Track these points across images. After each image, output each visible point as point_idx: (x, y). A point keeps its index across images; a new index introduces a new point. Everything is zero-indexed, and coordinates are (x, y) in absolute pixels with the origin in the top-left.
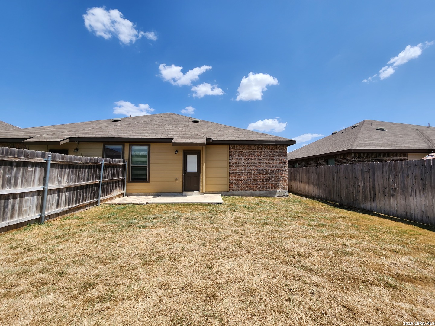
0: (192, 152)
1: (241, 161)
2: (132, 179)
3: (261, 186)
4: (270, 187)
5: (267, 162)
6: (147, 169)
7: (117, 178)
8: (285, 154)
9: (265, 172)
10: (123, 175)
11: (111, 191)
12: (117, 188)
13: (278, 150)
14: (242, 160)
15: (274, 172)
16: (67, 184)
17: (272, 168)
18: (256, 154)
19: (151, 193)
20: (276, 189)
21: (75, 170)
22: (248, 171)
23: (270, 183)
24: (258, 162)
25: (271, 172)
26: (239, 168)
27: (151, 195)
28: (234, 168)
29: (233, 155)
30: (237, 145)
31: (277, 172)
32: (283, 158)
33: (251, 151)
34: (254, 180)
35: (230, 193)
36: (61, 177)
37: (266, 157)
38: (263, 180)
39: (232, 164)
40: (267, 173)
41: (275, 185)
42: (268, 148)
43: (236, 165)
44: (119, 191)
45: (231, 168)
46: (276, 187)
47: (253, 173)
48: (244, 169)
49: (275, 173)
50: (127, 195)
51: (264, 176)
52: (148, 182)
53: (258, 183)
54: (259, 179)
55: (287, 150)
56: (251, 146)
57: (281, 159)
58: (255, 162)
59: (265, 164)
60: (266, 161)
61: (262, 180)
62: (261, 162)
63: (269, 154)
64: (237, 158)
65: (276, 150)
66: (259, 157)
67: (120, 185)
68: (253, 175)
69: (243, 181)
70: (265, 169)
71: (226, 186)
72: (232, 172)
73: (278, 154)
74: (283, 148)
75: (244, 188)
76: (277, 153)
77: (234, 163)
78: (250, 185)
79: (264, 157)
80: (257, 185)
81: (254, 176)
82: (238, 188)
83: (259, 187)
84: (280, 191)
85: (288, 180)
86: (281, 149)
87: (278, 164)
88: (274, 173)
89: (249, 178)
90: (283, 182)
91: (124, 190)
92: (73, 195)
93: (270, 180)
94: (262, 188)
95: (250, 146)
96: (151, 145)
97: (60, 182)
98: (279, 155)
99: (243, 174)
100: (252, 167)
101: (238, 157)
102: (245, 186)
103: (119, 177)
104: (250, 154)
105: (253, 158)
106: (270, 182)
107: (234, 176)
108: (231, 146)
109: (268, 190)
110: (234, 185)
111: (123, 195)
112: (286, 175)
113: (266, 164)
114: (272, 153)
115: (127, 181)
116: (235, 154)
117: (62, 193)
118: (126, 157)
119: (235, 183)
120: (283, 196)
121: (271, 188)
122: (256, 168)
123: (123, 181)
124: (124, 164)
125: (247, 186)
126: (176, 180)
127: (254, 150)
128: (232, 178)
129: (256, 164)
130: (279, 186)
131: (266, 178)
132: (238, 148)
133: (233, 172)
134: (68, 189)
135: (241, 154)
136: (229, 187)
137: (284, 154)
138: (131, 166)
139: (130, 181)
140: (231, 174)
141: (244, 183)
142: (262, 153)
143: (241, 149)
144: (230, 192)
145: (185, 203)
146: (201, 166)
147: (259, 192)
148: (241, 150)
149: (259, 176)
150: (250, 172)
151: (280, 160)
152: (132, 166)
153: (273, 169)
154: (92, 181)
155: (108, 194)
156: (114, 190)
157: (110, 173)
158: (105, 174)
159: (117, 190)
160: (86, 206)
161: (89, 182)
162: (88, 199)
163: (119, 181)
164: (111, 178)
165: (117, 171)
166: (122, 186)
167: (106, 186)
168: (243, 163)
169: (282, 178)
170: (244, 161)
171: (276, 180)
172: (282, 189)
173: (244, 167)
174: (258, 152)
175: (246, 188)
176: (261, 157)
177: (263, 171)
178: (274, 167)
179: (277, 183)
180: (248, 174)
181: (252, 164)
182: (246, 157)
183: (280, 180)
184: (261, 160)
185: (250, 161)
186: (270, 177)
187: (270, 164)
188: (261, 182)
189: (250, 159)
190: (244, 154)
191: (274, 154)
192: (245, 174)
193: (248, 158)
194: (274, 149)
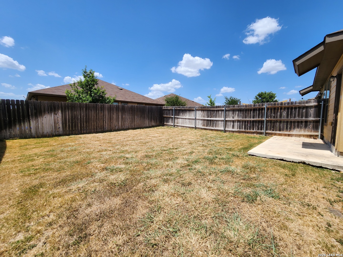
10: (320, 116)
16: (238, 119)
21: (242, 112)
36: (234, 115)
44: (310, 131)
67: (311, 126)
92: (242, 124)
97: (233, 118)
117: (235, 122)
124: (318, 104)
134: (238, 121)
154: (257, 119)
155: (283, 130)
156: (294, 128)
157: (284, 113)
158: (274, 113)
159: (303, 129)
160: (253, 133)
161: (255, 119)
162: (256, 129)
163: (306, 122)
164: (287, 117)
165: (302, 113)
166: (316, 128)
167: (278, 124)
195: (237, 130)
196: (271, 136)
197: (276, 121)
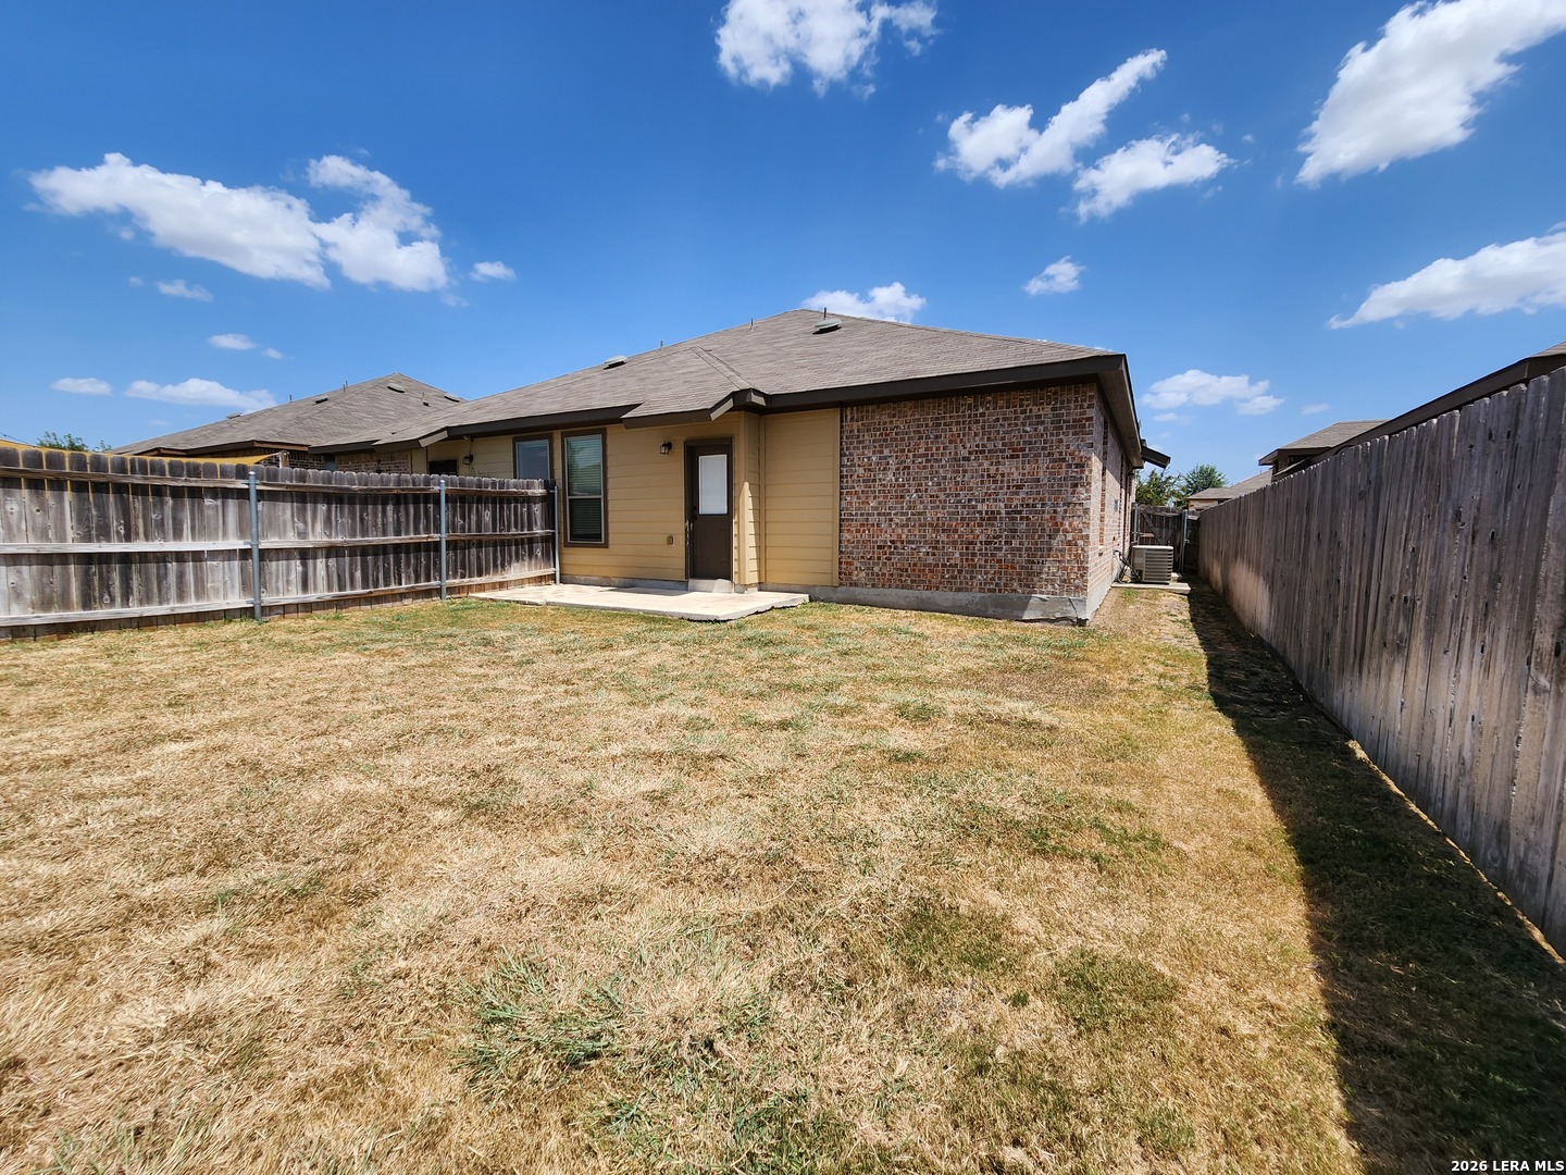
0: (712, 447)
1: (885, 469)
2: (572, 537)
3: (960, 572)
4: (1000, 579)
5: (993, 469)
6: (603, 504)
7: (519, 532)
8: (1084, 425)
9: (980, 512)
10: (548, 524)
11: (500, 564)
13: (1048, 409)
14: (888, 463)
15: (1020, 512)
16: (326, 539)
17: (1014, 493)
18: (944, 439)
19: (614, 580)
20: (1030, 587)
21: (346, 506)
22: (909, 508)
23: (999, 561)
24: (954, 472)
25: (1007, 513)
26: (875, 498)
28: (859, 498)
29: (854, 448)
30: (872, 404)
31: (1036, 512)
32: (1068, 447)
33: (927, 426)
34: (935, 545)
35: (843, 592)
36: (305, 523)
37: (990, 446)
38: (970, 547)
39: (850, 484)
40: (989, 519)
41: (1021, 568)
42: (1000, 403)
43: (866, 487)
44: (536, 567)
45: (849, 499)
46: (1028, 578)
47: (930, 516)
48: (897, 503)
49: (1028, 518)
50: (561, 582)
51: (978, 530)
52: (606, 546)
53: (948, 559)
54: (955, 543)
56: (926, 402)
57: (1061, 453)
58: (941, 470)
59: (983, 476)
60: (986, 464)
61: (967, 549)
62: (965, 471)
63: (1004, 433)
64: (869, 458)
65: (1035, 409)
66: (956, 448)
67: (536, 552)
68: (931, 525)
69: (890, 547)
70: (983, 501)
71: (828, 567)
72: (851, 515)
73: (1046, 429)
74: (1073, 397)
75: (892, 575)
76: (1043, 423)
77: (858, 476)
78: (915, 565)
79: (977, 446)
80: (944, 565)
81: (935, 527)
82: (873, 574)
83: (956, 578)
84: (1044, 597)
86: (1062, 402)
87: (1041, 474)
88: (1022, 518)
89: (912, 538)
90: (1063, 556)
91: (553, 566)
92: (351, 565)
93: (1000, 549)
94: (966, 578)
95: (922, 406)
96: (608, 432)
97: (302, 535)
98: (1052, 434)
99: (891, 520)
100: (926, 490)
101: (874, 453)
102: (897, 569)
104: (921, 438)
105: (932, 455)
106: (1000, 555)
107: (858, 531)
108: (849, 413)
109: (989, 590)
110: (859, 565)
112: (1079, 523)
113: (989, 476)
114: (1016, 425)
115: (561, 541)
116: (863, 442)
117: (315, 558)
118: (558, 474)
119: (862, 557)
120: (1058, 620)
121: (1004, 581)
122: (942, 497)
124: (548, 493)
125: (907, 570)
126: (670, 540)
127: (937, 419)
128: (849, 537)
129: (945, 478)
130: (1044, 576)
131: (983, 538)
132: (873, 418)
133: (854, 513)
134: (332, 551)
135: (884, 441)
136: (837, 571)
138: (568, 497)
139: (569, 540)
140: (848, 520)
141: (895, 558)
142: (970, 429)
143: (885, 418)
144: (843, 588)
146: (735, 493)
147: (950, 595)
148: (885, 423)
149: (956, 531)
150: (919, 514)
151: (1057, 456)
152: (571, 497)
153: (1020, 497)
154: (412, 536)
155: (488, 573)
156: (510, 563)
157: (487, 516)
158: (463, 518)
159: (526, 563)
160: (402, 596)
161: (404, 538)
162: (408, 579)
163: (531, 541)
164: (494, 530)
165: (522, 513)
166: (548, 556)
167: (474, 551)
168: (890, 476)
169: (1060, 537)
170: (898, 469)
171: (1027, 549)
172: (1054, 588)
173: (896, 491)
174: (954, 429)
175: (901, 575)
176: (968, 446)
177: (974, 507)
178: (1025, 489)
179: (1033, 562)
180: (909, 519)
181: (927, 478)
182: (903, 451)
183: (1050, 549)
184: (967, 459)
185: (919, 468)
186: (1001, 536)
187: (1006, 479)
188: (961, 554)
189: (920, 460)
190: (896, 440)
191: (1028, 429)
192: (897, 521)
193: (911, 454)
194: (1028, 405)
195: (328, 598)
196: (458, 595)
197: (469, 541)
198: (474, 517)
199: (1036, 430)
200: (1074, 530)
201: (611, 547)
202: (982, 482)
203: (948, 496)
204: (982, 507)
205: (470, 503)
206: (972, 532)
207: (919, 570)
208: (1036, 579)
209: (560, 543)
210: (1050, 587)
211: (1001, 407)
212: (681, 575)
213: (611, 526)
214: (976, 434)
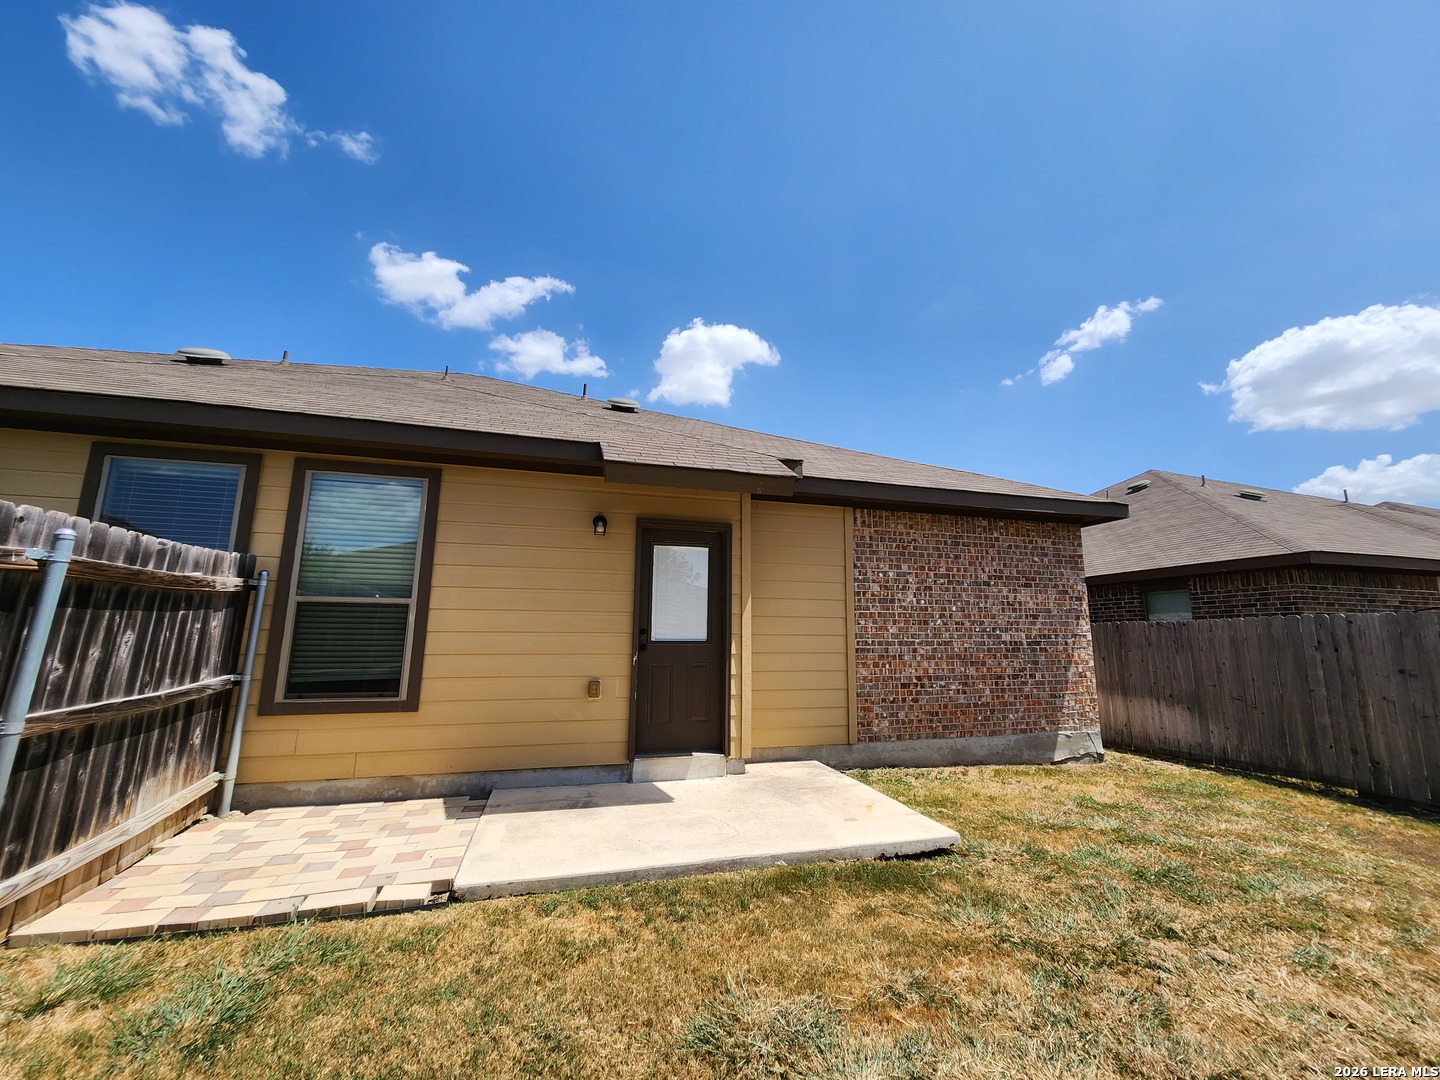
0: (683, 533)
1: (904, 588)
2: (292, 689)
3: (993, 712)
4: (1029, 717)
5: (1011, 596)
6: (412, 618)
7: (177, 689)
8: (1076, 562)
9: (1005, 643)
10: (231, 660)
11: (115, 796)
12: (172, 760)
13: (1048, 544)
14: (907, 581)
15: (1039, 643)
17: (1031, 623)
18: (964, 561)
19: (422, 780)
20: (1054, 723)
22: (935, 636)
23: (1027, 697)
24: (976, 597)
25: (1028, 643)
26: (894, 622)
27: (423, 789)
28: (875, 622)
29: (867, 559)
30: (886, 510)
31: (1052, 643)
32: (1068, 580)
33: (946, 543)
34: (965, 680)
35: (861, 751)
37: (1006, 572)
38: (1000, 681)
39: (863, 604)
40: (1013, 650)
41: (1047, 703)
42: (1012, 530)
43: (883, 608)
44: (189, 777)
45: (863, 622)
46: (1053, 714)
47: (957, 647)
48: (920, 630)
49: (1046, 650)
50: (244, 805)
51: (1004, 663)
52: (412, 705)
53: (980, 697)
54: (984, 677)
55: (1080, 545)
56: (942, 516)
57: (1064, 586)
58: (964, 594)
59: (1003, 603)
60: (1005, 590)
61: (997, 684)
62: (987, 597)
63: (1018, 560)
64: (885, 573)
65: (1039, 540)
66: (976, 570)
67: (197, 738)
68: (959, 656)
70: (1006, 630)
71: (839, 717)
72: (866, 643)
73: (1049, 561)
74: (1065, 533)
75: (920, 721)
76: (1046, 555)
77: (873, 595)
78: (946, 706)
79: (995, 571)
80: (976, 705)
81: (963, 659)
82: (898, 722)
83: (987, 719)
84: (1068, 733)
85: (1094, 681)
86: (1059, 538)
87: (1051, 605)
88: (1041, 650)
89: (940, 673)
90: (1077, 688)
91: (221, 767)
93: (1026, 683)
94: (998, 719)
95: (940, 521)
96: (446, 477)
98: (1055, 567)
99: (915, 651)
100: (951, 616)
101: (891, 567)
102: (925, 713)
103: (195, 678)
104: (940, 556)
105: (954, 576)
106: (1027, 689)
107: (876, 665)
108: (858, 516)
109: (1023, 731)
110: (879, 711)
111: (213, 803)
112: (1085, 655)
113: (1008, 603)
114: (1026, 554)
115: (255, 701)
116: (877, 552)
118: (267, 543)
119: (884, 700)
120: (1083, 757)
121: (1033, 719)
122: (967, 625)
123: (223, 701)
124: (246, 585)
125: (937, 713)
126: (593, 688)
127: (955, 537)
128: (865, 673)
129: (968, 603)
130: (1065, 711)
131: (1009, 671)
132: (887, 525)
133: (870, 641)
135: (901, 554)
136: (854, 721)
137: (1070, 562)
138: (293, 598)
139: (279, 696)
140: (863, 650)
141: (924, 699)
143: (901, 528)
144: (861, 745)
145: (734, 864)
146: (735, 609)
147: (985, 741)
148: (901, 534)
149: (984, 664)
150: (946, 643)
151: (1061, 588)
152: (301, 599)
153: (1039, 626)
156: (138, 784)
157: (126, 646)
158: (69, 656)
159: (170, 774)
163: (191, 708)
164: (131, 687)
166: (218, 744)
167: (68, 762)
168: (911, 597)
169: (1073, 669)
170: (918, 589)
171: (1050, 682)
172: (1074, 723)
173: (918, 616)
174: (972, 550)
175: (931, 721)
176: (987, 570)
177: (999, 637)
178: (1040, 620)
179: (1056, 697)
180: (935, 650)
181: (950, 602)
182: (923, 568)
183: (1067, 682)
184: (987, 584)
185: (941, 589)
186: (1025, 669)
187: (1023, 607)
188: (991, 691)
189: (942, 581)
190: (915, 554)
191: (1036, 559)
192: (922, 652)
193: (932, 574)
194: (1034, 537)
198: (95, 653)
199: (1042, 561)
200: (1083, 661)
201: (423, 707)
202: (1003, 609)
203: (973, 623)
204: (1006, 637)
205: (100, 607)
206: (999, 664)
207: (951, 713)
208: (1059, 714)
209: (248, 706)
210: (1071, 721)
211: (1012, 535)
212: (616, 755)
213: (429, 663)
214: (993, 559)
